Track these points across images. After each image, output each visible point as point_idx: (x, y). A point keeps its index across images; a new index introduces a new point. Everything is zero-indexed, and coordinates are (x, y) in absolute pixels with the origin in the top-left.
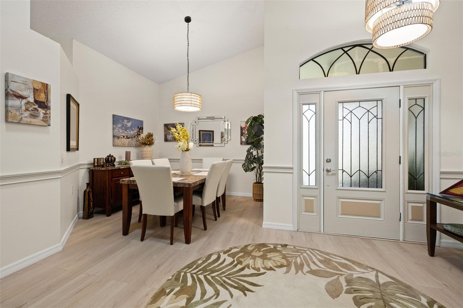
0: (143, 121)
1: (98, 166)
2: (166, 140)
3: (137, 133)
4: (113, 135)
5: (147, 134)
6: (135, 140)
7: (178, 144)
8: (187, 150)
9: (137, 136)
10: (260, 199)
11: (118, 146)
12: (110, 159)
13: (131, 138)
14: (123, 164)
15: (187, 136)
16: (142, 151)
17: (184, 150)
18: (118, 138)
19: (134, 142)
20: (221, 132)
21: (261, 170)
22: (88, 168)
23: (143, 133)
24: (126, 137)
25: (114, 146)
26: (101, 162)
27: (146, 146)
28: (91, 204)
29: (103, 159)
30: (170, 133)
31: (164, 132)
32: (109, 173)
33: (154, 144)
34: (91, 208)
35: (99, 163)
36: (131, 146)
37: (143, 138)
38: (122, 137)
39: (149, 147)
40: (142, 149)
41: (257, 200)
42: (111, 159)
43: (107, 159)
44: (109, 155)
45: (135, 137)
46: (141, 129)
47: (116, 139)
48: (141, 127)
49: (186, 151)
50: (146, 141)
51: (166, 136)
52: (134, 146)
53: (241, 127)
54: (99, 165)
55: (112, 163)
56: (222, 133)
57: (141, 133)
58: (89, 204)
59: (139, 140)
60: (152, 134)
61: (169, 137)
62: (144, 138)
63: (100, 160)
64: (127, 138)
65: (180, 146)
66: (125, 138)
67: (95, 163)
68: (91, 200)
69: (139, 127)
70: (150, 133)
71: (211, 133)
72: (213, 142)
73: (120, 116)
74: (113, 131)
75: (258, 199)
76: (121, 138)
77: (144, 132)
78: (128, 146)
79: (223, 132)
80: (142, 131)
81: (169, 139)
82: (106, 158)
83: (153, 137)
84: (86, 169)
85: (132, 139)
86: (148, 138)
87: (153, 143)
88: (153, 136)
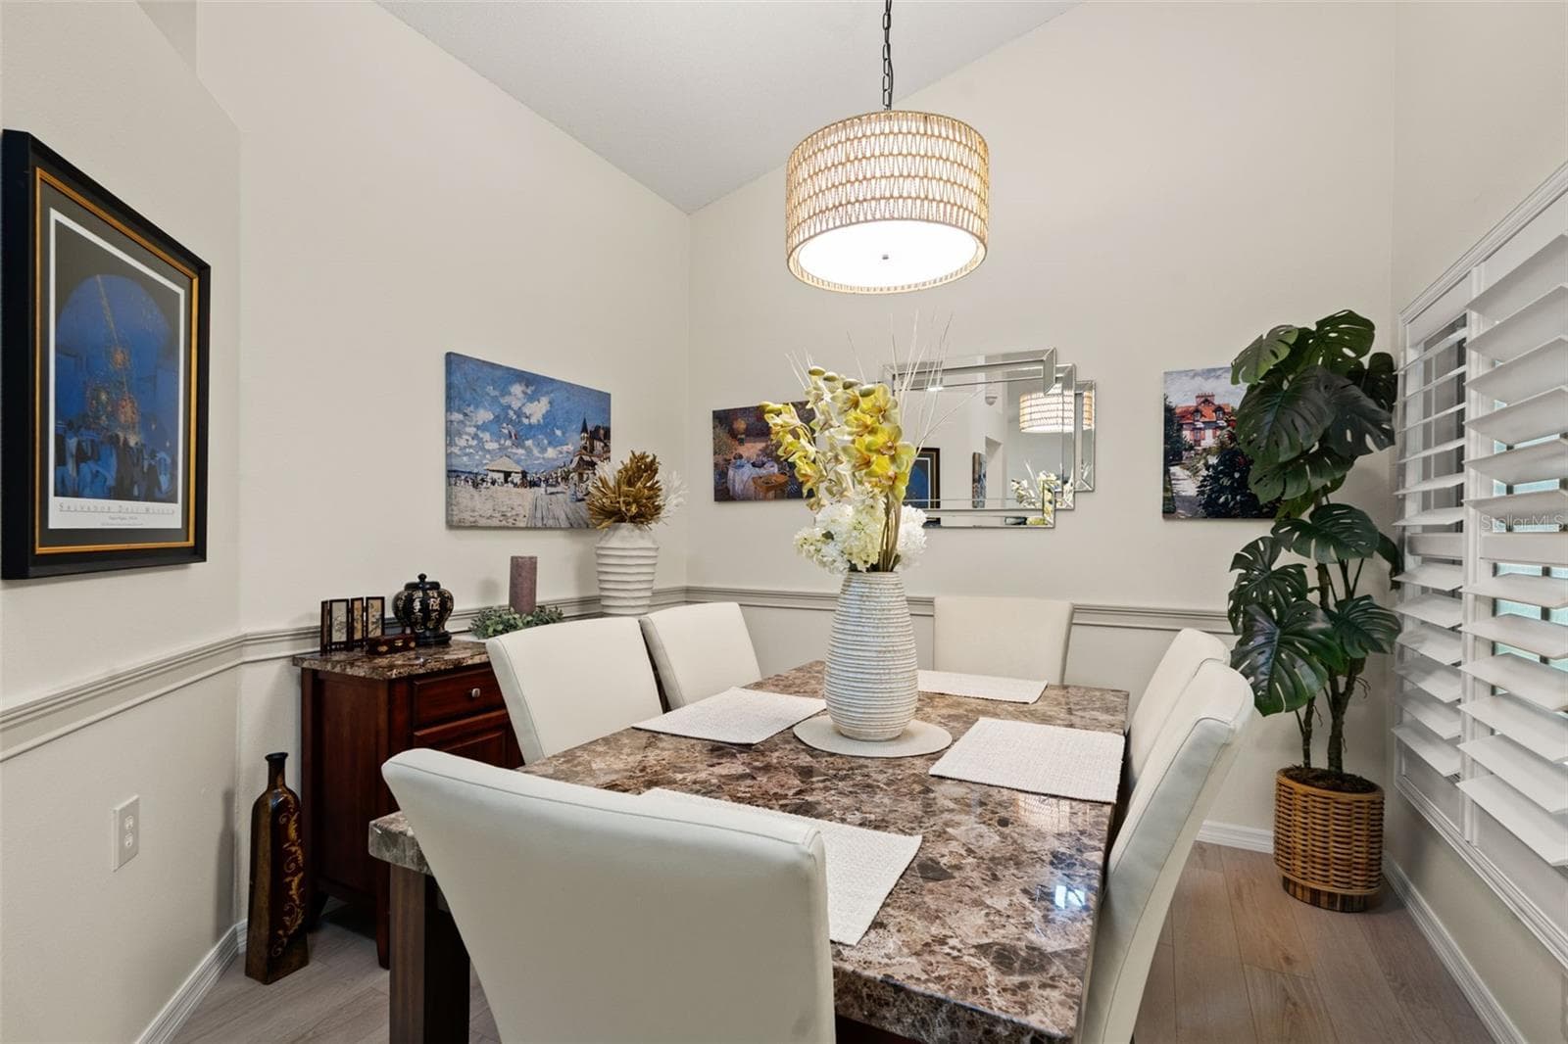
0: (609, 395)
1: (349, 645)
2: (724, 493)
3: (577, 458)
4: (447, 466)
5: (627, 461)
6: (569, 493)
7: (819, 517)
8: (886, 562)
9: (581, 475)
10: (1343, 897)
11: (474, 527)
12: (417, 605)
13: (547, 480)
14: (491, 630)
15: (893, 459)
16: (600, 556)
17: (861, 566)
18: (476, 485)
19: (561, 502)
20: (974, 454)
21: (1342, 690)
22: (295, 660)
23: (609, 458)
24: (517, 478)
25: (452, 525)
26: (371, 619)
27: (623, 524)
28: (294, 885)
29: (379, 602)
30: (745, 455)
31: (715, 453)
32: (391, 700)
33: (663, 514)
34: (290, 912)
35: (358, 626)
36: (545, 528)
37: (604, 482)
38: (496, 476)
39: (637, 531)
40: (602, 544)
41: (1324, 899)
42: (422, 603)
43: (401, 604)
44: (418, 580)
45: (566, 479)
46: (599, 436)
47: (464, 491)
48: (597, 428)
49: (874, 568)
50: (622, 499)
51: (721, 474)
52: (564, 523)
53: (1169, 411)
54: (358, 636)
55: (431, 625)
56: (977, 461)
57: (599, 456)
58: (279, 890)
59: (588, 494)
60: (653, 461)
61: (737, 478)
62: (612, 484)
63: (365, 609)
64: (523, 485)
65: (829, 536)
66: (515, 485)
67: (335, 627)
68: (295, 860)
69: (590, 428)
70: (643, 457)
71: (928, 459)
72: (938, 505)
73: (484, 362)
74: (447, 445)
75: (1331, 895)
76: (493, 483)
77: (613, 454)
78: (527, 528)
79: (980, 455)
80: (607, 448)
81: (738, 487)
82: (397, 598)
83: (656, 478)
84: (283, 662)
85: (550, 490)
86: (630, 483)
87: (658, 509)
88: (655, 471)
